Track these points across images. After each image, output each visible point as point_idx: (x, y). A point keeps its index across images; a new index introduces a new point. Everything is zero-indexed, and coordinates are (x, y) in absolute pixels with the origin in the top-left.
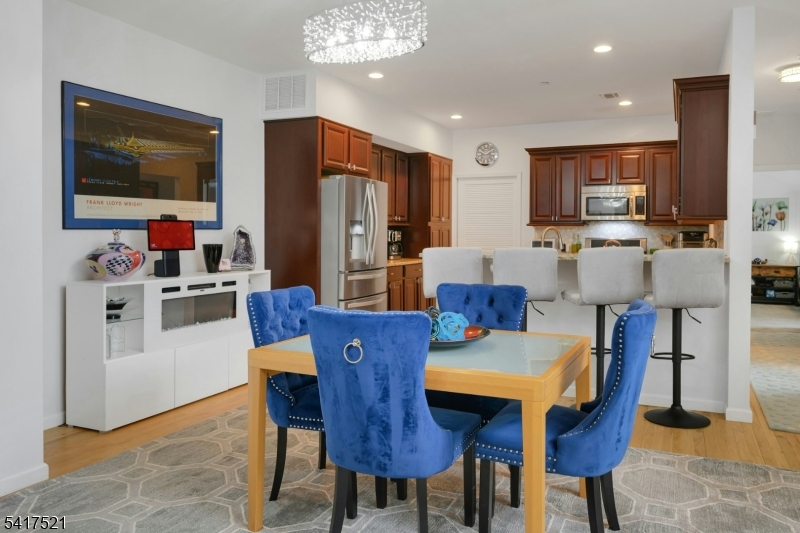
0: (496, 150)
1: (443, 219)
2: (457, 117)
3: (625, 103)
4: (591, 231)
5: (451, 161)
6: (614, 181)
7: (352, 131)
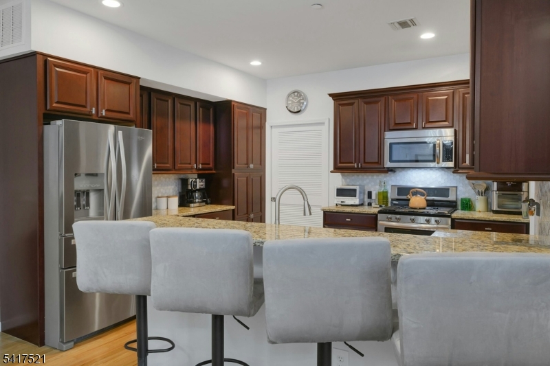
0: (305, 98)
1: (252, 166)
2: (256, 63)
3: (427, 36)
4: (398, 178)
5: (265, 109)
6: (420, 126)
7: (100, 72)
